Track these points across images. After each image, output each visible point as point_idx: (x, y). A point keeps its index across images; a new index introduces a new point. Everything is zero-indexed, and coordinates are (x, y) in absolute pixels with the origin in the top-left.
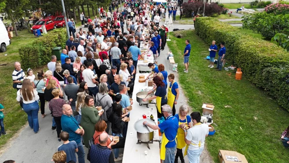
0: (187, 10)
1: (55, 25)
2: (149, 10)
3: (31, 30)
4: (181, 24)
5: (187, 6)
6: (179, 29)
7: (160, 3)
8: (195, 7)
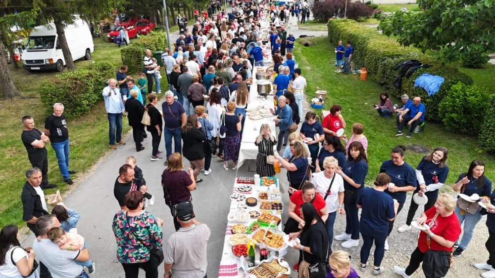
0: (322, 12)
1: (138, 32)
2: (268, 12)
3: (109, 38)
4: (312, 30)
5: (322, 6)
6: (308, 35)
7: (284, 3)
8: (332, 7)
